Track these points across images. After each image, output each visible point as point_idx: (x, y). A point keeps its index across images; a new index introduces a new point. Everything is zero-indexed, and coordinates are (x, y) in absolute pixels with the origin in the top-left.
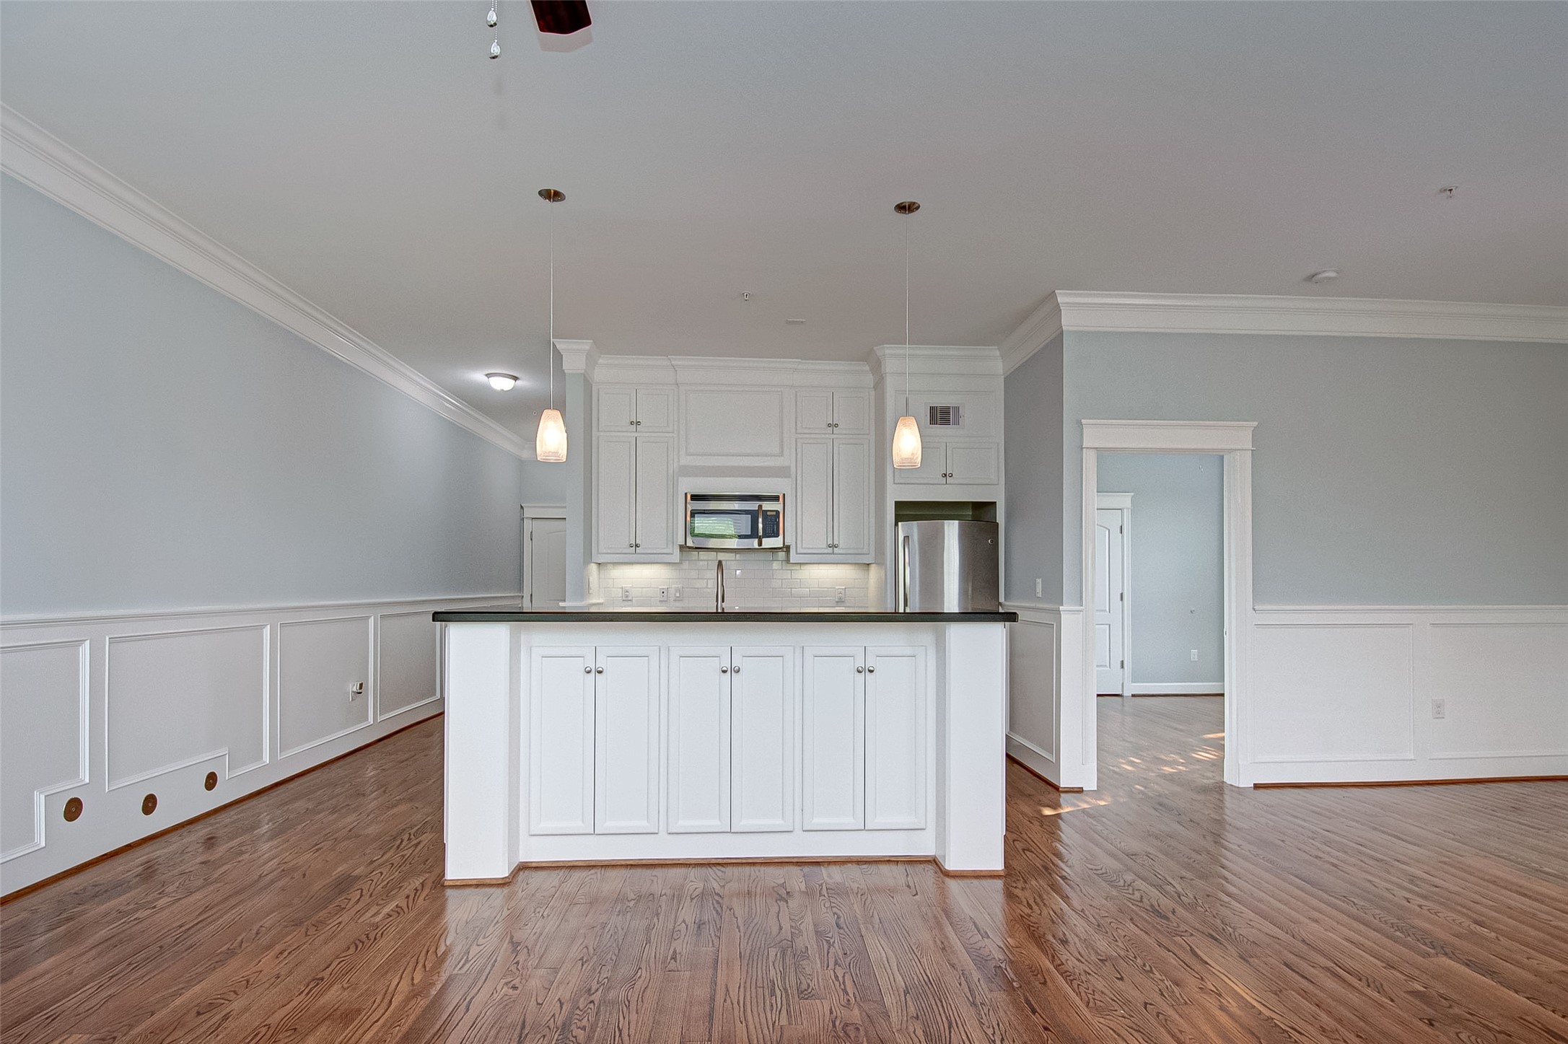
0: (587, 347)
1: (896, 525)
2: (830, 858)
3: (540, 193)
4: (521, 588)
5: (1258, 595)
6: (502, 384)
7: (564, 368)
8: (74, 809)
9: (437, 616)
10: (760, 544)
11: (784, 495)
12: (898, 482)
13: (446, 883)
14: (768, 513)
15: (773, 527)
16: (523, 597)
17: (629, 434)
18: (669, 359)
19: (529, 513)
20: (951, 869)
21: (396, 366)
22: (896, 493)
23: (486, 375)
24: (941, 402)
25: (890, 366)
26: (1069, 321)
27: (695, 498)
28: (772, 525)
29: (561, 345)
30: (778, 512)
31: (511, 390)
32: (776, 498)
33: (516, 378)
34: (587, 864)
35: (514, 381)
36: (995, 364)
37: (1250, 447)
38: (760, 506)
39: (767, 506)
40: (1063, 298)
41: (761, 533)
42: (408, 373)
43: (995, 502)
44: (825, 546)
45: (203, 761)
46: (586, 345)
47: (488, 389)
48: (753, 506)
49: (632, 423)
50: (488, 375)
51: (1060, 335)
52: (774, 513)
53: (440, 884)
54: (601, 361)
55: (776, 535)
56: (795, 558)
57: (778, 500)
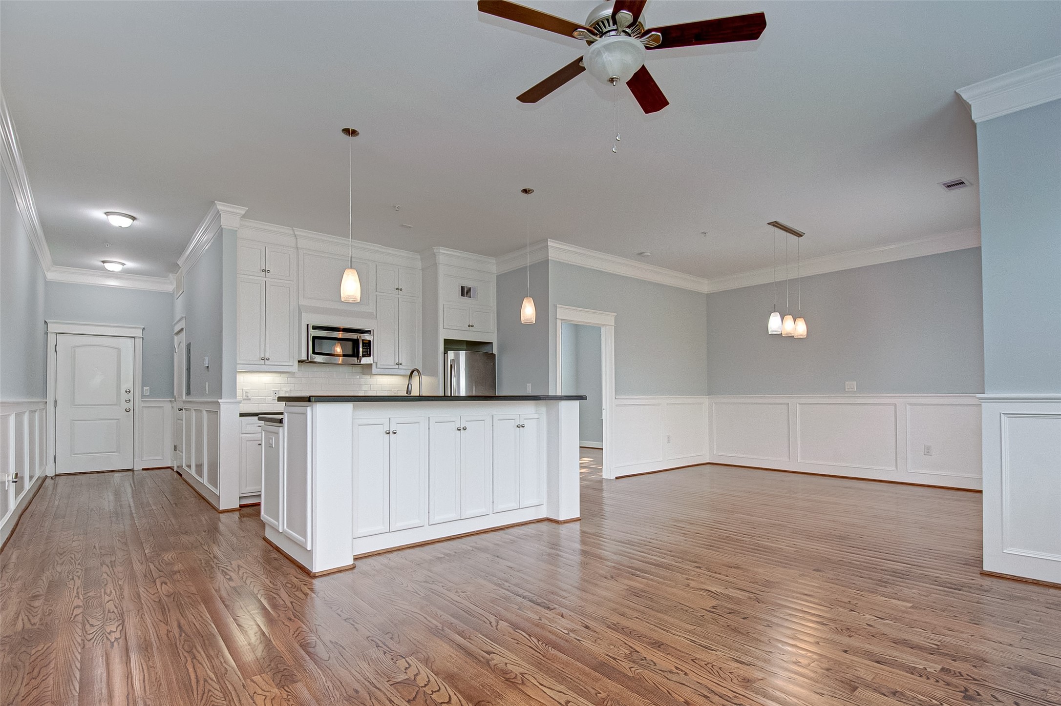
0: (243, 212)
1: (445, 352)
4: (45, 395)
5: (617, 391)
6: (116, 221)
7: (221, 224)
10: (361, 361)
12: (447, 327)
15: (367, 350)
16: (46, 402)
17: (260, 279)
18: (293, 230)
19: (52, 328)
22: (444, 334)
23: (105, 213)
24: (466, 284)
25: (441, 259)
26: (552, 255)
27: (314, 327)
29: (221, 207)
31: (128, 227)
32: (369, 332)
33: (134, 218)
35: (132, 221)
36: (493, 267)
37: (614, 324)
38: (360, 337)
40: (550, 243)
41: (361, 354)
43: (492, 343)
44: (393, 363)
46: (242, 210)
47: (107, 225)
48: (354, 336)
49: (264, 271)
50: (108, 213)
51: (546, 262)
52: (368, 342)
55: (369, 356)
56: (375, 371)
57: (371, 333)
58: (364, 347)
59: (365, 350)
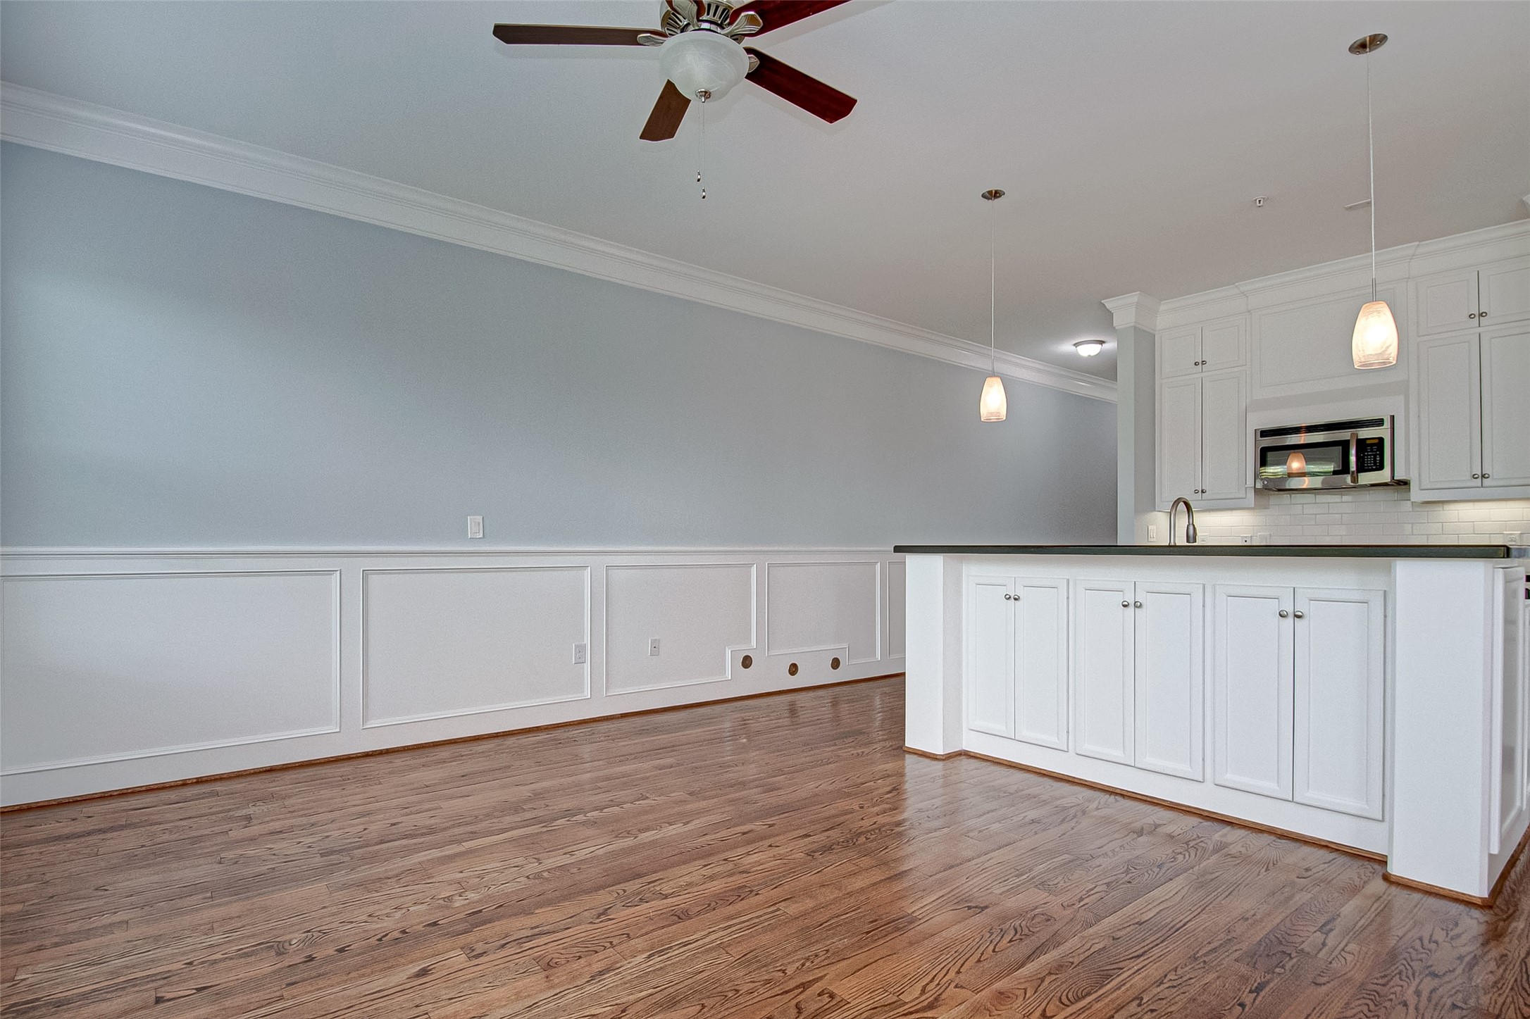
0: (1136, 299)
2: (1247, 822)
3: (983, 196)
6: (1089, 351)
7: (1114, 325)
8: (747, 662)
9: (898, 549)
10: (1355, 480)
11: (1393, 417)
13: (906, 749)
14: (1368, 442)
15: (1374, 457)
17: (1195, 376)
18: (1237, 286)
20: (1393, 873)
21: (1004, 357)
23: (1074, 345)
27: (1264, 433)
28: (1372, 455)
29: (1109, 304)
30: (1381, 440)
31: (1098, 354)
32: (1379, 422)
33: (1102, 342)
34: (1010, 764)
35: (1099, 345)
38: (1353, 435)
39: (1365, 433)
41: (1353, 467)
42: (1010, 359)
44: (1468, 477)
45: (832, 648)
46: (1134, 298)
47: (1077, 357)
48: (1344, 435)
49: (1196, 364)
50: (1076, 345)
52: (1376, 441)
53: (900, 749)
54: (1162, 308)
55: (1381, 467)
56: (1416, 494)
57: (1382, 424)
58: (1368, 452)
59: (1371, 458)
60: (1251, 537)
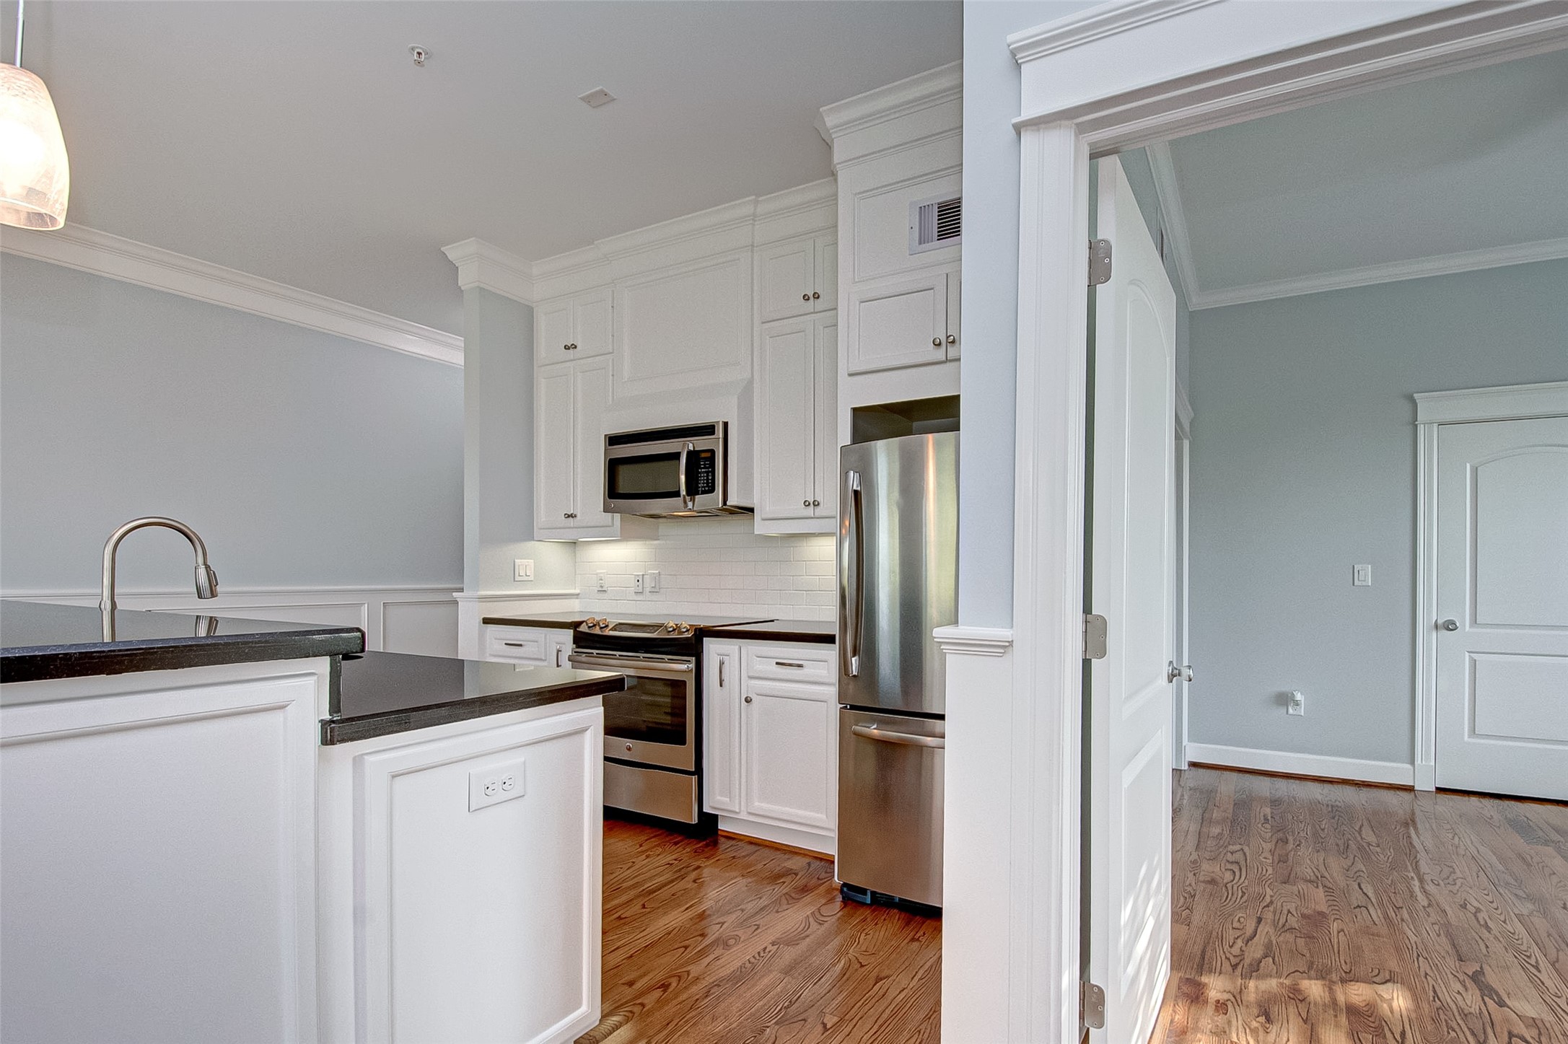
7: (459, 285)
10: (685, 506)
11: (726, 425)
14: (698, 456)
17: (568, 364)
18: (597, 246)
22: (852, 394)
25: (843, 147)
27: (613, 440)
28: (704, 472)
29: (452, 253)
30: (712, 455)
32: (711, 431)
38: (686, 445)
39: (694, 444)
41: (683, 488)
44: (797, 504)
48: (673, 446)
49: (567, 348)
52: (708, 455)
55: (711, 489)
56: (760, 527)
57: (713, 433)
58: (701, 468)
59: (704, 476)
60: (643, 575)
